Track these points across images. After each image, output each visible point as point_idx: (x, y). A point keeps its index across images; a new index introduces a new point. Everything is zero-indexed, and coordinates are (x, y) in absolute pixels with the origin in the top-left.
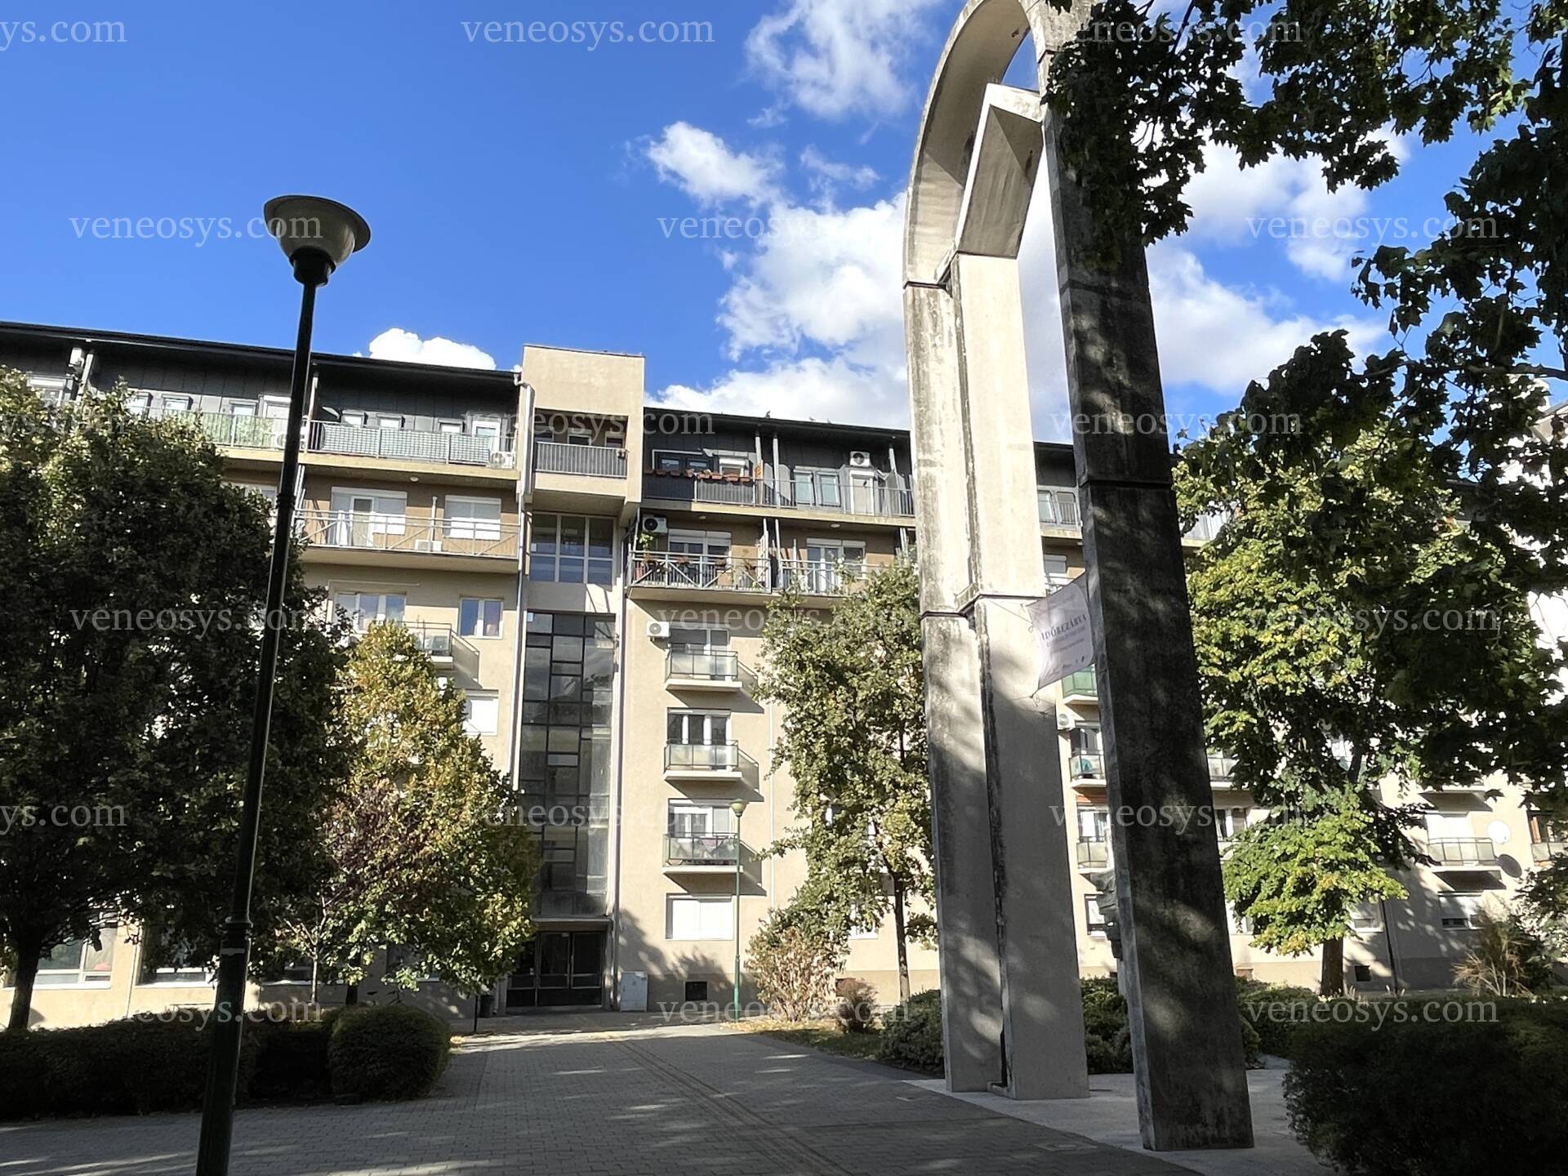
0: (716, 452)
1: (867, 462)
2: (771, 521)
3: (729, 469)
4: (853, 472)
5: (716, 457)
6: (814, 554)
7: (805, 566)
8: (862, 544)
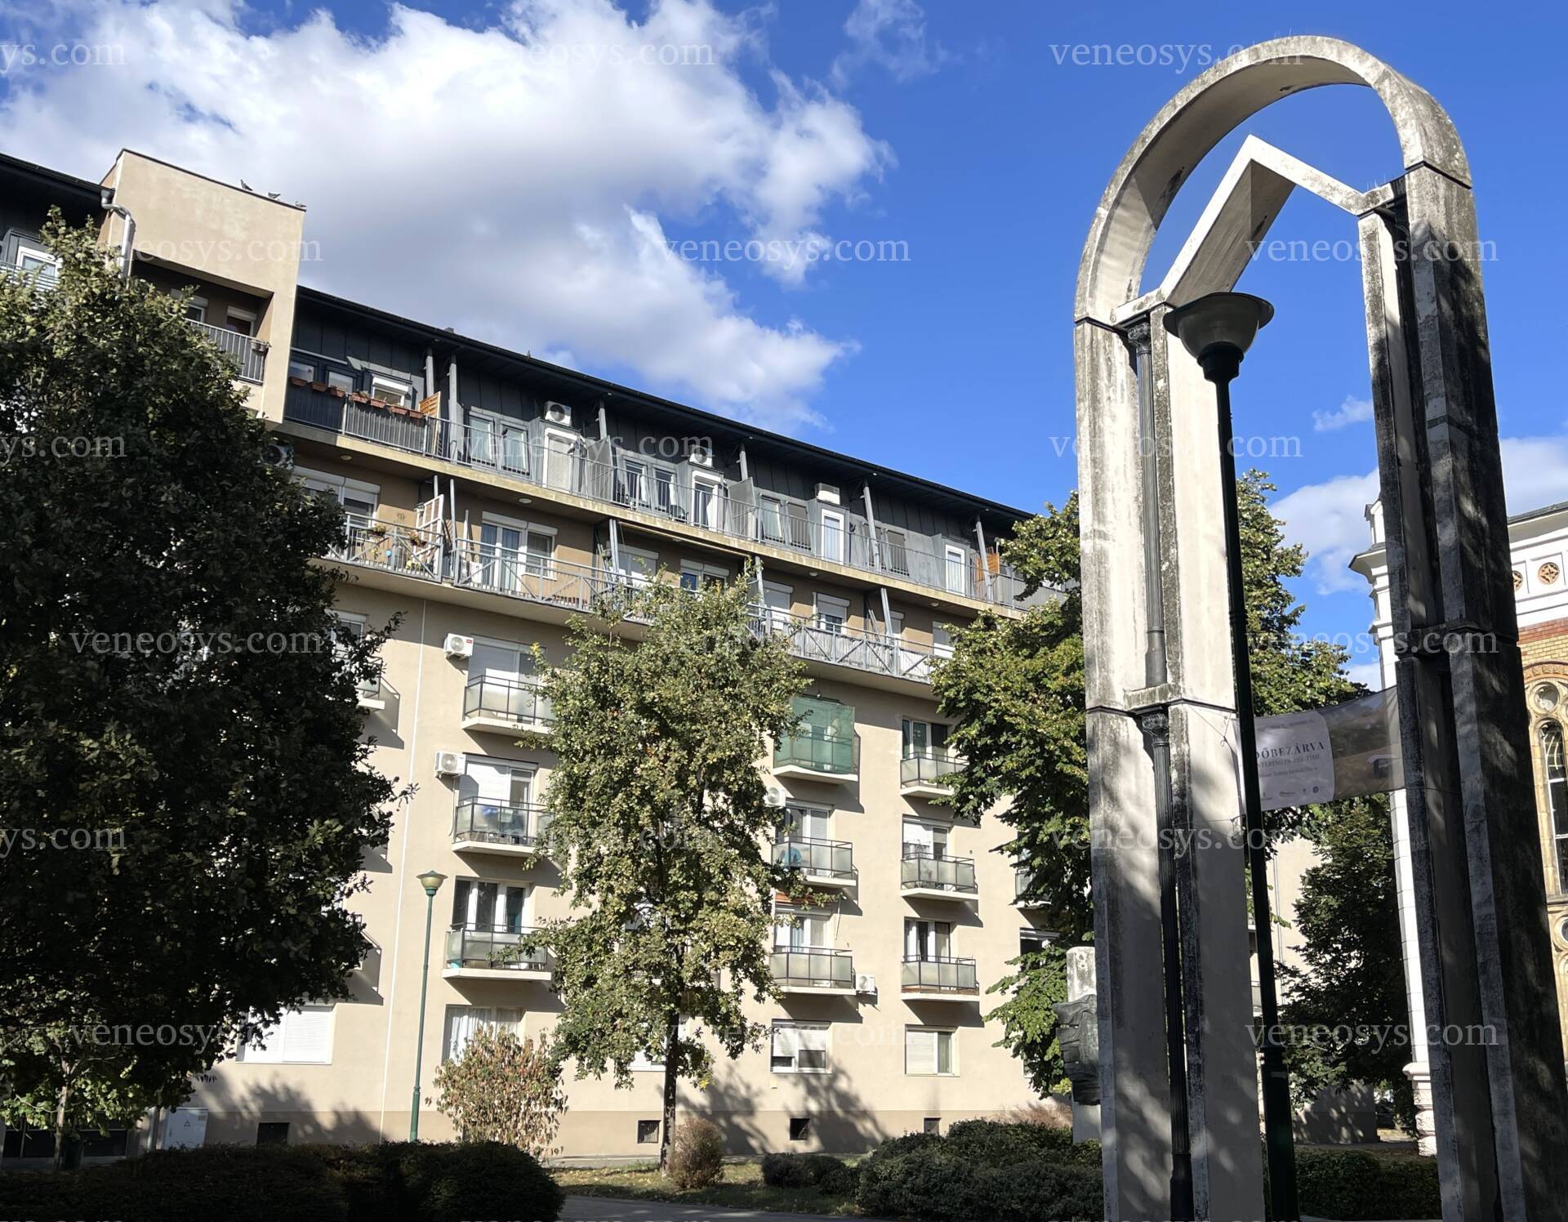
0: (365, 365)
1: (567, 420)
2: (445, 479)
3: (383, 392)
4: (549, 430)
5: (366, 371)
6: (489, 533)
7: (477, 549)
8: (550, 531)
